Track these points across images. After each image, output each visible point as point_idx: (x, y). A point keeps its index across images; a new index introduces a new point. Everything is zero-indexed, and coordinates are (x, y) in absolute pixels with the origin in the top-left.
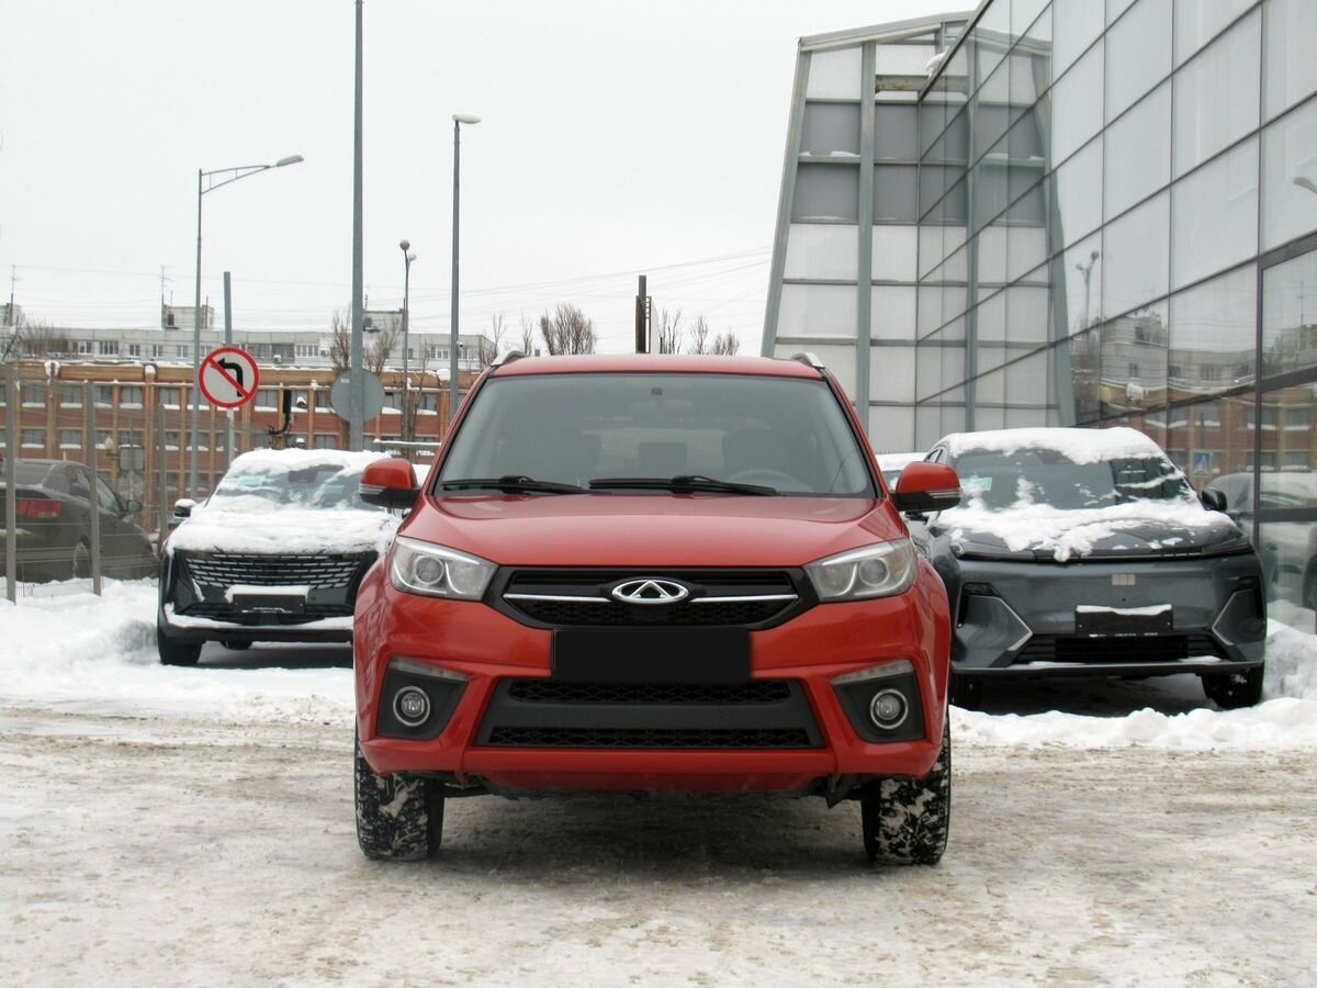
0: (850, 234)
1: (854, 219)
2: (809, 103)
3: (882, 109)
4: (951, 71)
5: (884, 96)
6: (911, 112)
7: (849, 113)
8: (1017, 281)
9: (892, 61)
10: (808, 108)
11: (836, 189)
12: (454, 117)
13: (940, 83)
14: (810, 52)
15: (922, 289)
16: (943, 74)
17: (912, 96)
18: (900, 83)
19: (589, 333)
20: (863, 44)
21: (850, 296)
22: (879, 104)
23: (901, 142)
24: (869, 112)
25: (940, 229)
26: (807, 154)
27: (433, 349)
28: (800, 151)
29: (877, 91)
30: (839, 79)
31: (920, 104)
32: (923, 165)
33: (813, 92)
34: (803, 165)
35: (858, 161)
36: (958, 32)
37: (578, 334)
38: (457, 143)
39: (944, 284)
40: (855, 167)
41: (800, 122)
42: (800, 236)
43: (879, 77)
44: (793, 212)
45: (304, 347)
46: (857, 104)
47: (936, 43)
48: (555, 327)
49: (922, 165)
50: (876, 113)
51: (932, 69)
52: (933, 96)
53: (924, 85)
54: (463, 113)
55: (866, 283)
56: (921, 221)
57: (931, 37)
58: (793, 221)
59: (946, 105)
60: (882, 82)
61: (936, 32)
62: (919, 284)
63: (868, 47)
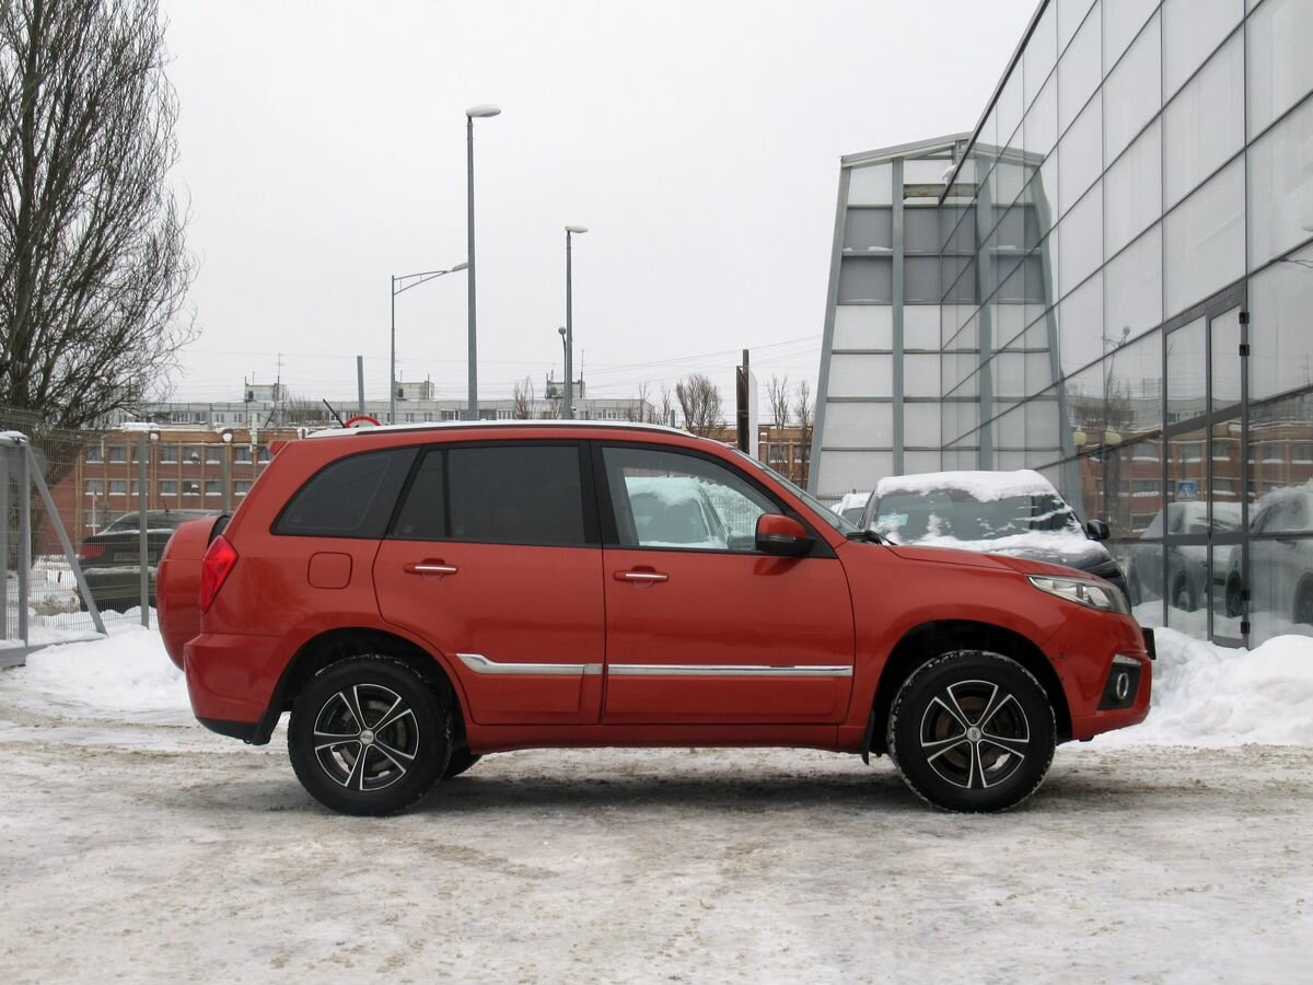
0: (884, 315)
1: (889, 301)
2: (851, 208)
3: (910, 212)
4: (960, 180)
5: (910, 201)
6: (933, 213)
7: (882, 216)
8: (1004, 348)
9: (916, 173)
10: (849, 213)
11: (874, 276)
12: (566, 228)
13: (953, 190)
14: (850, 168)
15: (945, 356)
16: (955, 182)
17: (934, 201)
18: (924, 191)
19: (715, 396)
20: (893, 160)
21: (886, 363)
22: (906, 208)
23: (924, 237)
24: (899, 214)
25: (954, 307)
26: (849, 249)
27: (605, 411)
28: (844, 247)
29: (905, 197)
30: (874, 189)
31: (940, 207)
32: (944, 256)
33: (853, 200)
34: (846, 259)
35: (890, 254)
36: (964, 147)
37: (706, 397)
38: (569, 248)
39: (958, 352)
40: (888, 259)
41: (843, 225)
42: (844, 314)
43: (906, 186)
44: (839, 296)
45: (504, 412)
46: (889, 209)
47: (952, 157)
48: (688, 392)
49: (942, 256)
50: (904, 214)
51: (946, 179)
52: (950, 201)
53: (941, 191)
54: (573, 224)
55: (899, 353)
56: (942, 301)
57: (949, 153)
58: (839, 304)
59: (957, 207)
60: (909, 190)
61: (952, 148)
62: (942, 352)
63: (897, 162)
